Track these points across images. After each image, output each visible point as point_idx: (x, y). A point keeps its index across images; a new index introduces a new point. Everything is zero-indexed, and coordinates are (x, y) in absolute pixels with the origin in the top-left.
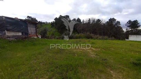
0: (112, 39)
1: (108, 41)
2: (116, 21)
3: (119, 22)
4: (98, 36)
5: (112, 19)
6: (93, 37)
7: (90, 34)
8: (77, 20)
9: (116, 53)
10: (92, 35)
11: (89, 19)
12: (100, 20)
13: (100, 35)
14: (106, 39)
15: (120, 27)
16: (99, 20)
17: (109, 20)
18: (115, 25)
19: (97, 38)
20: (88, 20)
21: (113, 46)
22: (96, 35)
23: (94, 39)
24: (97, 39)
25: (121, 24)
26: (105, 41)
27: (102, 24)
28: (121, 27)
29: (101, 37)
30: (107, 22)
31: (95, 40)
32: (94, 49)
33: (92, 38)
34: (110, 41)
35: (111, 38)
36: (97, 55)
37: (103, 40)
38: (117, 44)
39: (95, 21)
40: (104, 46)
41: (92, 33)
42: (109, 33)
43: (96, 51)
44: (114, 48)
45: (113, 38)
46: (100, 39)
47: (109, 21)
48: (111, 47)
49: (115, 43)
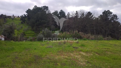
0: (108, 40)
1: (102, 41)
2: (112, 14)
3: (115, 16)
4: (89, 35)
5: (107, 12)
6: (82, 36)
7: (78, 32)
8: (60, 13)
9: (114, 59)
10: (81, 33)
11: (77, 11)
12: (92, 13)
13: (93, 33)
14: (100, 39)
15: (117, 22)
16: (89, 13)
17: (103, 13)
18: (111, 20)
19: (88, 38)
20: (75, 12)
21: (110, 48)
22: (87, 34)
23: (84, 40)
24: (89, 40)
25: (118, 19)
26: (100, 41)
27: (93, 18)
28: (119, 23)
29: (93, 37)
30: (101, 15)
31: (86, 41)
32: (84, 54)
33: (80, 38)
34: (106, 42)
35: (107, 38)
36: (88, 62)
37: (96, 41)
38: (115, 45)
39: (84, 15)
40: (98, 49)
41: (82, 31)
42: (104, 31)
43: (87, 57)
44: (111, 52)
45: (110, 37)
46: (92, 39)
47: (103, 15)
48: (107, 51)
49: (112, 44)
